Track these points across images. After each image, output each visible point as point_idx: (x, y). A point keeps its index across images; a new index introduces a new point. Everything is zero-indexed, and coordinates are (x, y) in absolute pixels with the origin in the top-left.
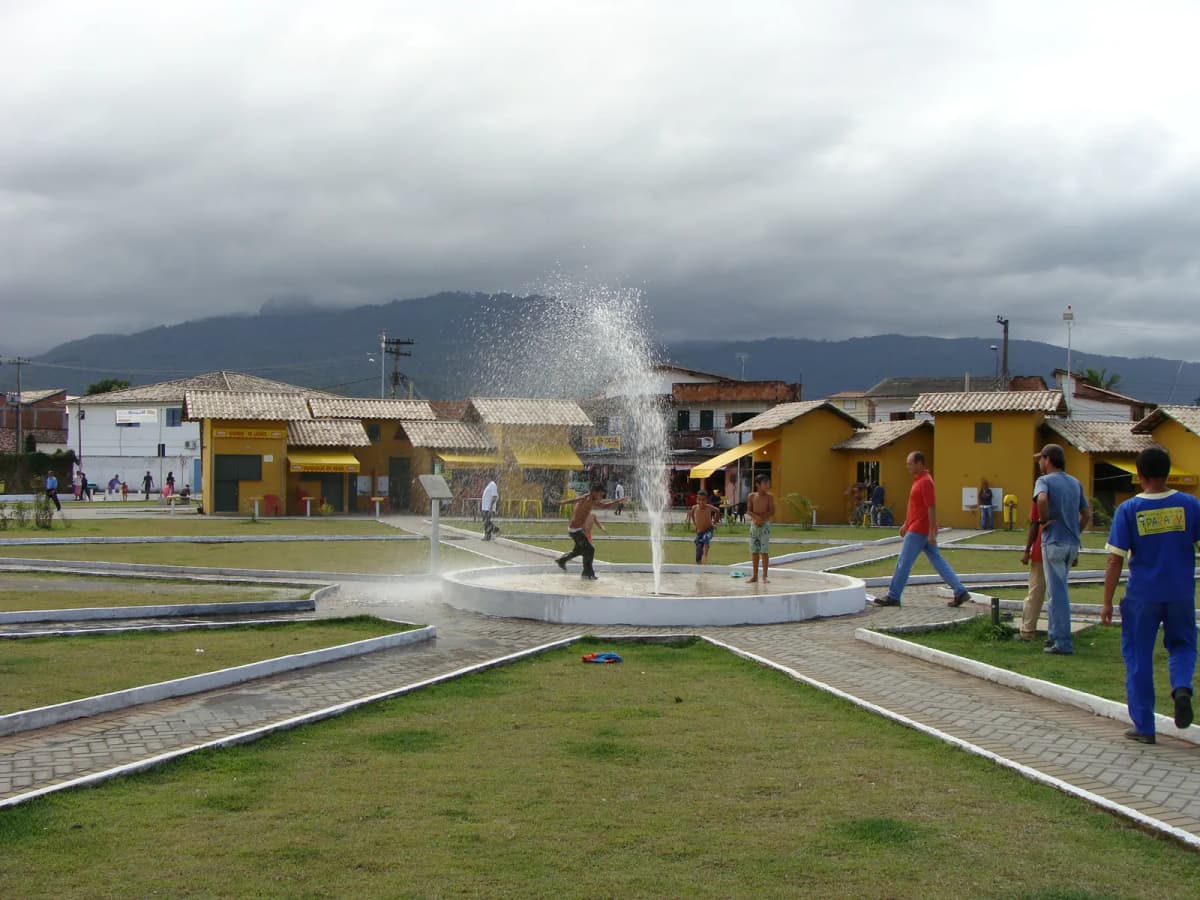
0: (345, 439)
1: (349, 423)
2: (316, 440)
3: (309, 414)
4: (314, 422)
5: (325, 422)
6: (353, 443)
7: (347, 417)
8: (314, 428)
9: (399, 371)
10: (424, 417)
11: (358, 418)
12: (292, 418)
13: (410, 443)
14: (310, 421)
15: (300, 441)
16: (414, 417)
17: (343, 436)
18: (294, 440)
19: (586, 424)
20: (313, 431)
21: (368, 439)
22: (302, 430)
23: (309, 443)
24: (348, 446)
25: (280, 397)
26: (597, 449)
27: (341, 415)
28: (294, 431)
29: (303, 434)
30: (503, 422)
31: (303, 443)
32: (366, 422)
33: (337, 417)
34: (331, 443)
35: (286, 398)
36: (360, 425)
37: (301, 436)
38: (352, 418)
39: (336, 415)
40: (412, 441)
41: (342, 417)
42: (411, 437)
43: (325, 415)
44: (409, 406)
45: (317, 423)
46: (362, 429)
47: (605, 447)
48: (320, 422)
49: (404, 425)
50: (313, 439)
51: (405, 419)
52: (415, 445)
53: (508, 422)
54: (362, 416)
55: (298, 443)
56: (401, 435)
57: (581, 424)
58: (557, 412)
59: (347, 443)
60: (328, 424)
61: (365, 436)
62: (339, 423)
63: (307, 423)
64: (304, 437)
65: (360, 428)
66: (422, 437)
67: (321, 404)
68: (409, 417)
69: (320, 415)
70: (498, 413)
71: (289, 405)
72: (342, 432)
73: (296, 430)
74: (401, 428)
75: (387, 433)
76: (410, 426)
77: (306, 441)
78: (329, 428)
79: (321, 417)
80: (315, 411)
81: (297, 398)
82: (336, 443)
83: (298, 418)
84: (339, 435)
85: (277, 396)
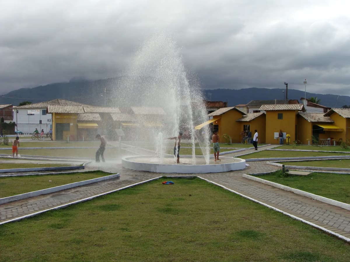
1: (95, 114)
2: (85, 119)
3: (83, 111)
4: (85, 114)
6: (96, 120)
7: (95, 112)
8: (85, 115)
10: (117, 112)
12: (78, 112)
17: (93, 118)
20: (85, 116)
25: (75, 107)
27: (93, 111)
31: (82, 120)
32: (100, 114)
35: (77, 107)
36: (98, 114)
39: (91, 111)
42: (113, 118)
44: (113, 109)
45: (86, 114)
46: (99, 116)
48: (87, 114)
49: (111, 114)
52: (114, 120)
53: (141, 113)
54: (99, 112)
55: (80, 120)
56: (111, 118)
59: (95, 119)
61: (100, 118)
62: (92, 114)
63: (83, 114)
64: (82, 118)
66: (116, 118)
67: (87, 108)
68: (113, 112)
69: (87, 111)
70: (139, 111)
71: (77, 109)
73: (80, 116)
76: (113, 115)
78: (89, 115)
79: (87, 112)
80: (85, 110)
81: (80, 107)
82: (91, 120)
83: (80, 112)
84: (92, 118)
85: (74, 106)
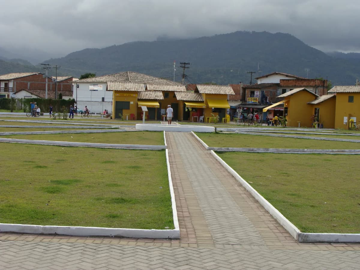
1: (158, 92)
2: (147, 97)
3: (145, 89)
6: (158, 98)
7: (158, 90)
9: (184, 73)
10: (183, 91)
11: (161, 91)
12: (139, 90)
13: (177, 99)
14: (145, 92)
15: (142, 97)
16: (179, 91)
17: (155, 96)
18: (140, 97)
19: (233, 94)
20: (146, 95)
21: (163, 97)
22: (143, 94)
25: (136, 84)
26: (250, 102)
27: (156, 89)
28: (140, 94)
29: (143, 95)
30: (205, 93)
31: (143, 98)
32: (164, 92)
33: (155, 90)
34: (151, 98)
35: (138, 84)
36: (162, 93)
37: (142, 96)
38: (160, 91)
39: (154, 89)
40: (177, 98)
41: (156, 90)
42: (177, 97)
43: (151, 89)
44: (178, 87)
45: (148, 92)
46: (162, 94)
47: (253, 101)
48: (149, 92)
51: (176, 91)
52: (178, 99)
53: (207, 93)
54: (163, 90)
55: (141, 98)
56: (175, 96)
57: (231, 94)
58: (224, 90)
59: (156, 98)
60: (152, 92)
61: (163, 96)
62: (155, 92)
64: (143, 96)
65: (161, 94)
66: (181, 97)
67: (150, 86)
69: (149, 89)
70: (204, 90)
71: (139, 86)
72: (156, 95)
73: (141, 94)
74: (175, 94)
75: (171, 96)
76: (178, 93)
77: (144, 98)
78: (152, 94)
81: (141, 84)
82: (153, 98)
83: (141, 90)
84: (154, 96)
85: (135, 83)
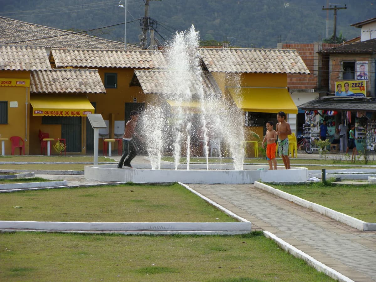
0: (83, 86)
1: (88, 73)
2: (57, 88)
3: (49, 65)
4: (55, 71)
5: (65, 71)
6: (89, 90)
7: (86, 67)
8: (55, 77)
9: (148, 16)
10: (157, 66)
11: (96, 67)
12: (34, 68)
13: (141, 90)
14: (50, 71)
15: (42, 88)
16: (147, 66)
17: (81, 84)
18: (37, 88)
19: (303, 71)
20: (54, 80)
21: (103, 87)
22: (44, 79)
23: (50, 90)
24: (85, 92)
25: (24, 50)
26: (344, 94)
27: (80, 64)
28: (36, 79)
29: (45, 82)
30: (225, 70)
31: (45, 90)
32: (102, 70)
33: (76, 67)
34: (69, 90)
35: (29, 50)
36: (97, 74)
37: (43, 83)
38: (91, 67)
39: (76, 64)
40: (144, 88)
41: (81, 67)
42: (142, 84)
43: (66, 64)
44: (144, 56)
45: (58, 73)
46: (99, 77)
47: (351, 92)
48: (60, 71)
49: (137, 73)
50: (53, 86)
51: (139, 68)
52: (146, 91)
53: (230, 70)
54: (100, 65)
55: (40, 90)
56: (135, 83)
57: (298, 71)
58: (277, 60)
59: (84, 90)
60: (68, 73)
61: (102, 84)
62: (78, 73)
63: (49, 73)
64: (46, 85)
65: (96, 76)
66: (153, 85)
67: (63, 54)
68: (143, 66)
69: (61, 65)
70: (221, 63)
71: (32, 57)
72: (81, 80)
73: (39, 79)
74: (135, 77)
75: (123, 81)
76: (143, 74)
77: (47, 89)
78: (69, 77)
79: (62, 67)
80: (56, 61)
81: (39, 50)
82: (74, 90)
83: (40, 68)
84: (77, 84)
85: (21, 49)
